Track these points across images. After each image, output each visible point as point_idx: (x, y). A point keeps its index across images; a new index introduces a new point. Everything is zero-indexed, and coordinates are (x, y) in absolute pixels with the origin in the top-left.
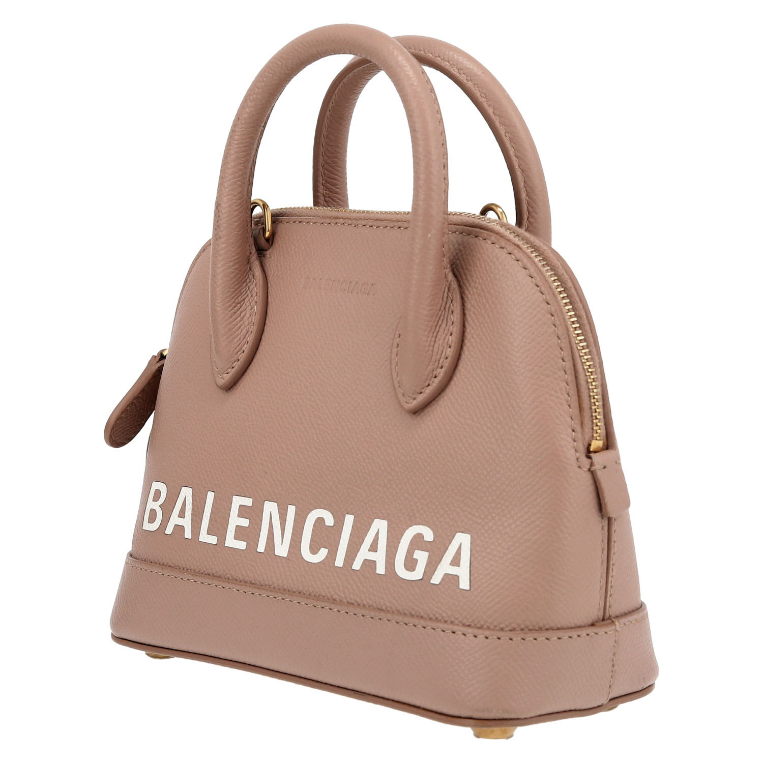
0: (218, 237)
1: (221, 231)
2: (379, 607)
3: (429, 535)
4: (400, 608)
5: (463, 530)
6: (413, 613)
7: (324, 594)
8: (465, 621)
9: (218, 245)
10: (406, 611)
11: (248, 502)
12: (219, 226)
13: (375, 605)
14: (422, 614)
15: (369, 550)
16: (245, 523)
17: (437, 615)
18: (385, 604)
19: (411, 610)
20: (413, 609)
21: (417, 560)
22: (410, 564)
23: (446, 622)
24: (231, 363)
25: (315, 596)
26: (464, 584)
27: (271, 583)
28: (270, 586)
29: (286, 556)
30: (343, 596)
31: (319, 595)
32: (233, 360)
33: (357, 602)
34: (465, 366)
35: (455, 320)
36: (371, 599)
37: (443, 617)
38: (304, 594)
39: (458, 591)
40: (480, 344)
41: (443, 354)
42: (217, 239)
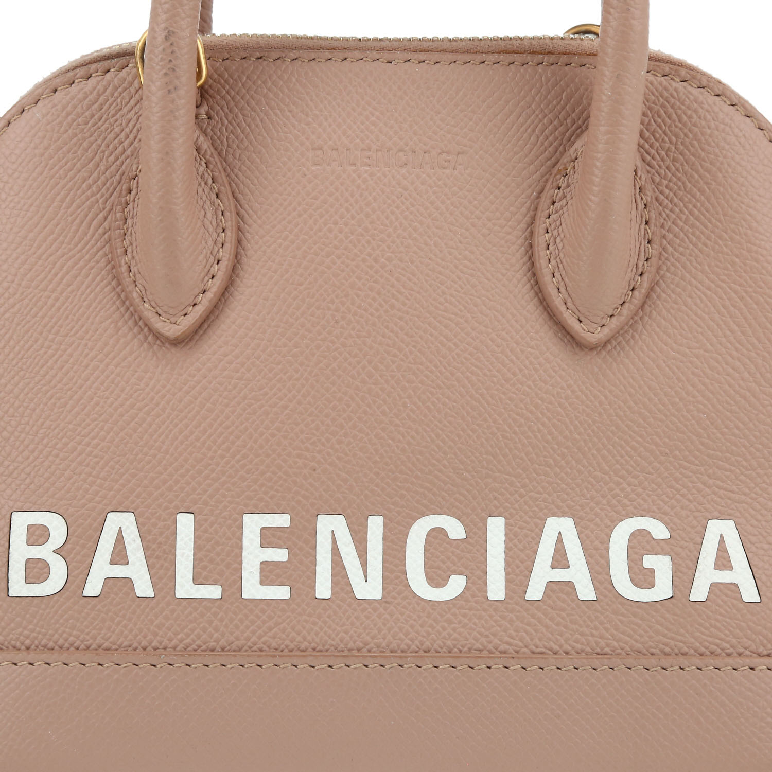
0: (171, 87)
1: (177, 78)
2: (598, 650)
3: (659, 530)
4: (639, 646)
5: (716, 514)
6: (667, 650)
7: (478, 646)
8: (761, 649)
9: (173, 101)
10: (653, 650)
11: (282, 520)
12: (173, 70)
13: (588, 649)
14: (685, 649)
15: (553, 567)
16: (280, 555)
17: (714, 647)
18: (608, 645)
19: (661, 646)
20: (666, 645)
21: (652, 571)
22: (643, 578)
23: (729, 655)
24: (193, 297)
25: (461, 651)
26: (749, 594)
27: (361, 645)
28: (359, 650)
29: (379, 596)
30: (521, 644)
31: (470, 649)
32: (197, 291)
33: (551, 650)
34: (673, 269)
35: (649, 199)
36: (577, 641)
37: (722, 650)
38: (437, 652)
39: (741, 605)
40: (693, 234)
41: (642, 253)
42: (169, 91)
